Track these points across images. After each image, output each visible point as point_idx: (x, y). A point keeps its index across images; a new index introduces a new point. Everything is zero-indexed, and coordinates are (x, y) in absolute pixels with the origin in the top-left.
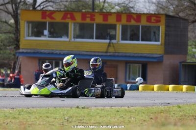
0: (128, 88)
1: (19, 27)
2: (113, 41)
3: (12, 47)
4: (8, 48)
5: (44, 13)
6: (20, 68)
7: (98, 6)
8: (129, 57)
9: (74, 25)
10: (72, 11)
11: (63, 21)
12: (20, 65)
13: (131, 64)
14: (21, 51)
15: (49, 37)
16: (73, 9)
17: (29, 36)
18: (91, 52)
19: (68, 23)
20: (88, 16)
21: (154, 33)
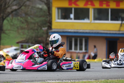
11: (85, 7)
17: (59, 19)
19: (89, 9)
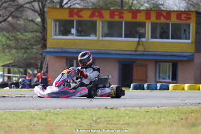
0: (158, 88)
1: (45, 25)
2: (143, 40)
3: (39, 46)
4: (35, 47)
5: (72, 11)
6: (47, 67)
7: (126, 4)
8: (159, 55)
9: (102, 23)
10: (100, 9)
11: (91, 19)
12: (47, 65)
13: (162, 64)
14: (48, 50)
15: (76, 36)
16: (101, 7)
17: (56, 35)
18: (120, 50)
19: (96, 21)
20: (116, 13)
21: (185, 30)
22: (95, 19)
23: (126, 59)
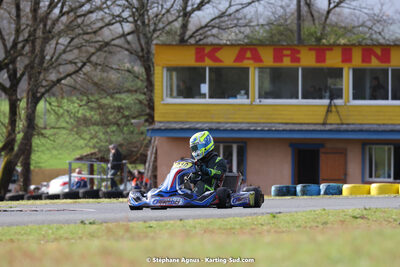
0: (322, 192)
1: (152, 79)
2: (338, 102)
3: (143, 119)
4: (133, 121)
5: (201, 50)
6: (156, 158)
8: (368, 131)
9: (259, 72)
11: (237, 65)
12: (156, 153)
13: (374, 147)
14: (157, 126)
15: (211, 97)
16: (260, 41)
17: (171, 96)
18: (294, 124)
19: (248, 69)
20: (288, 52)
22: (246, 63)
23: (305, 139)
